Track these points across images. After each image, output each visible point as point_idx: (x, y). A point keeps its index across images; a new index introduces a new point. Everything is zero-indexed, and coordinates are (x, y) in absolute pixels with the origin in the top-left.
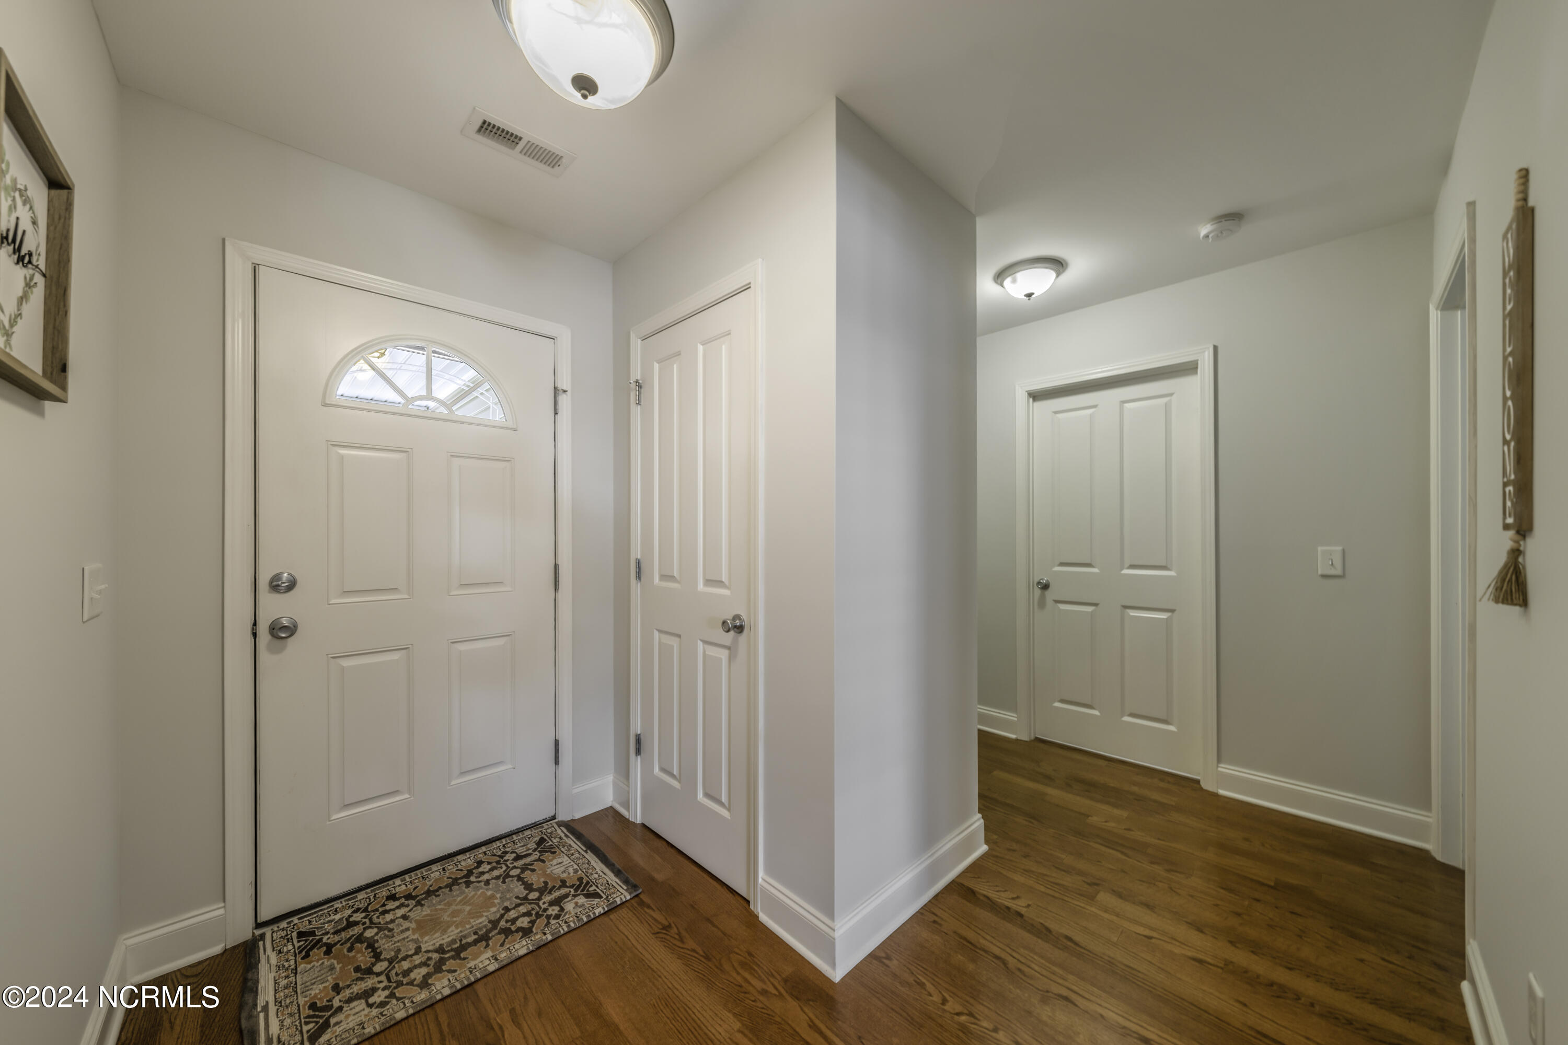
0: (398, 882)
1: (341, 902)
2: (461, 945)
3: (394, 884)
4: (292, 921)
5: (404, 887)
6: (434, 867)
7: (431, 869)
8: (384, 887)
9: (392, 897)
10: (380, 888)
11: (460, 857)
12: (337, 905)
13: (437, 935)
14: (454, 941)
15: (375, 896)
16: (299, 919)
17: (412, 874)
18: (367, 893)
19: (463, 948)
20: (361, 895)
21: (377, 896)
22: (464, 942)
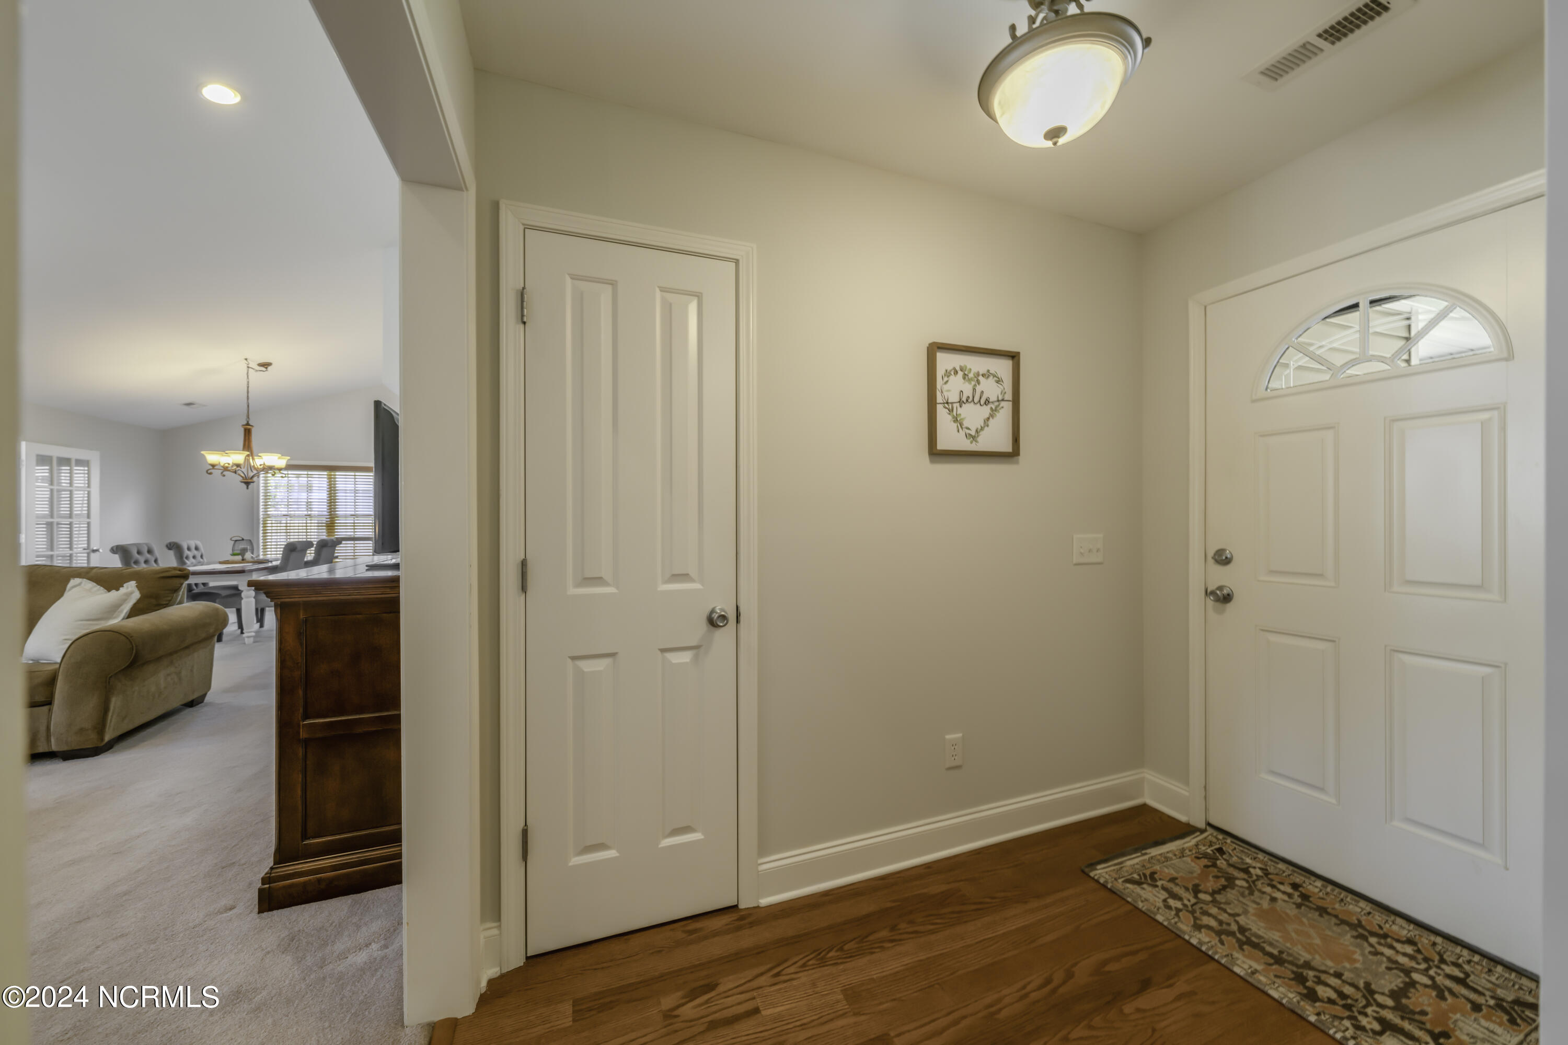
0: (1319, 883)
1: (1265, 857)
2: (1258, 944)
3: (1314, 882)
4: (1226, 839)
5: (1317, 890)
6: (1363, 904)
7: (1358, 902)
8: (1305, 876)
9: (1295, 886)
10: (1300, 874)
11: (1399, 921)
12: (1261, 856)
13: (1262, 924)
14: (1259, 937)
15: (1289, 875)
16: (1232, 842)
17: (1337, 890)
18: (1287, 868)
19: (1255, 946)
20: (1281, 866)
21: (1291, 877)
22: (1264, 945)
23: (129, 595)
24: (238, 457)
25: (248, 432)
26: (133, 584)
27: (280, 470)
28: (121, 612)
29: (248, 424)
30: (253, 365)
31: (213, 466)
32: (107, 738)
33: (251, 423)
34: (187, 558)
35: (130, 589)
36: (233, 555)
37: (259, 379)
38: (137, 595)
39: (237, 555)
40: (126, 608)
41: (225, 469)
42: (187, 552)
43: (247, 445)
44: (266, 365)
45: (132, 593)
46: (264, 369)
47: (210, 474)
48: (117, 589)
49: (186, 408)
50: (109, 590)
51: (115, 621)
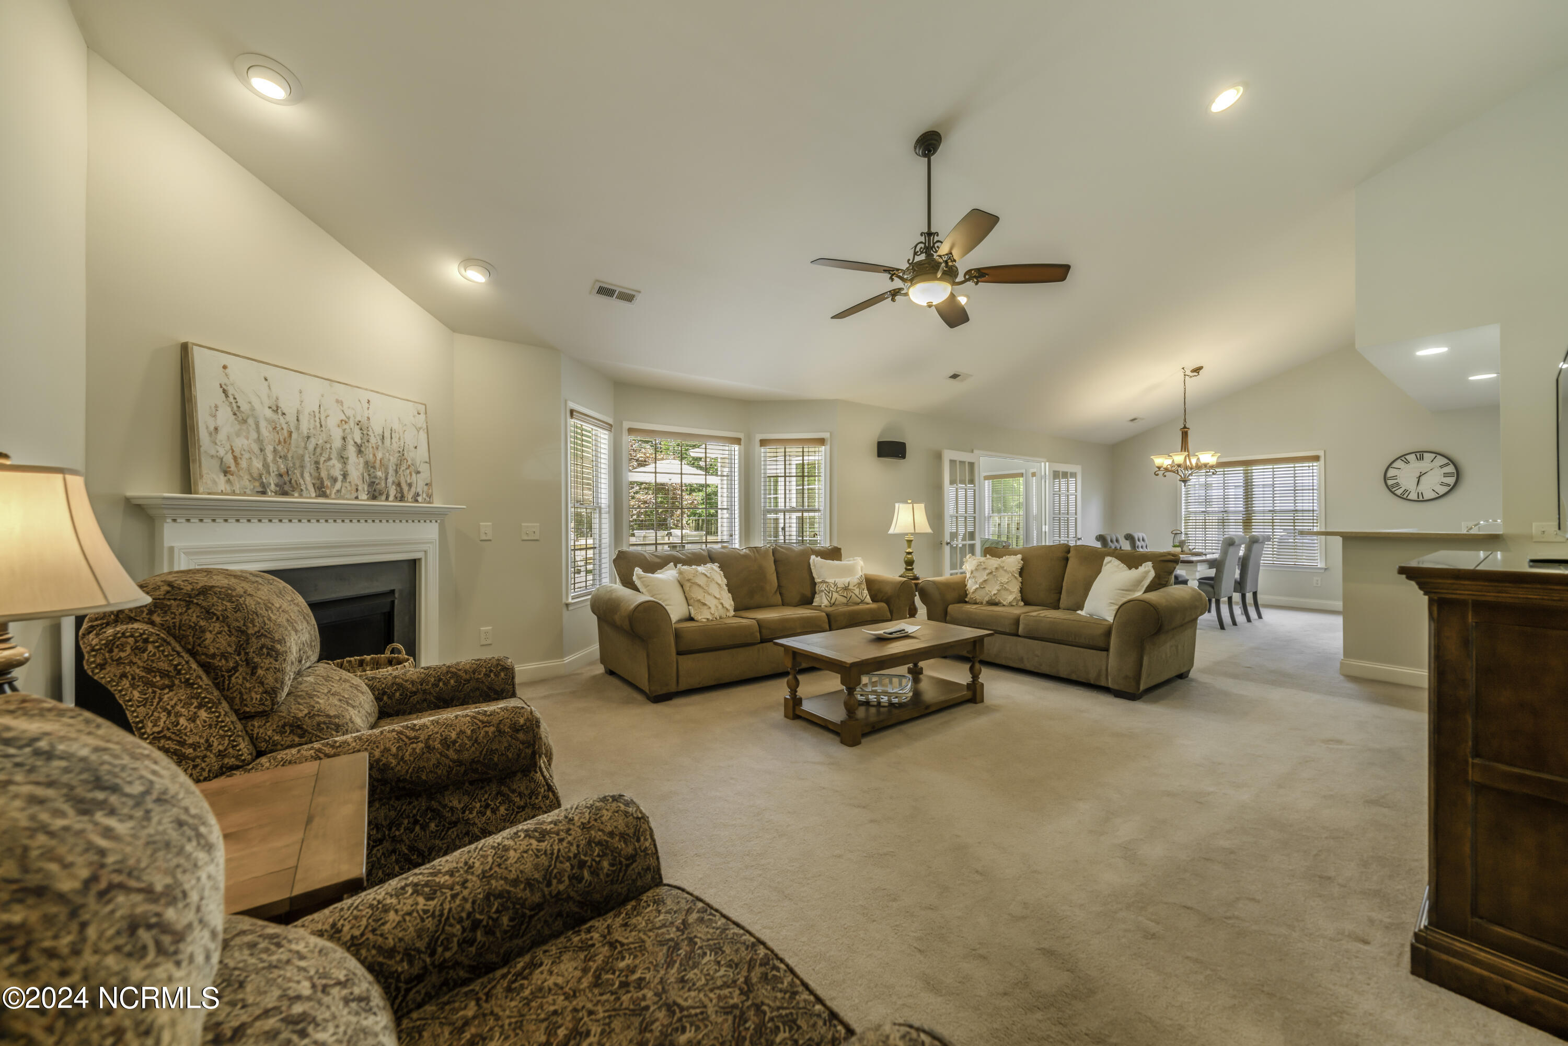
23: (1147, 573)
24: (1179, 458)
25: (1185, 434)
26: (1149, 564)
27: (1212, 467)
28: (1143, 586)
29: (1185, 427)
30: (1188, 372)
31: (1159, 468)
32: (1142, 688)
33: (1187, 426)
34: (1138, 547)
35: (1147, 569)
36: (1174, 546)
37: (1194, 383)
38: (1152, 574)
39: (1177, 546)
40: (1147, 583)
41: (1166, 470)
42: (1138, 543)
43: (1184, 446)
44: (1197, 370)
45: (1149, 571)
46: (1197, 374)
47: (1157, 475)
48: (1137, 568)
49: (1131, 423)
50: (1130, 569)
51: (1138, 594)
